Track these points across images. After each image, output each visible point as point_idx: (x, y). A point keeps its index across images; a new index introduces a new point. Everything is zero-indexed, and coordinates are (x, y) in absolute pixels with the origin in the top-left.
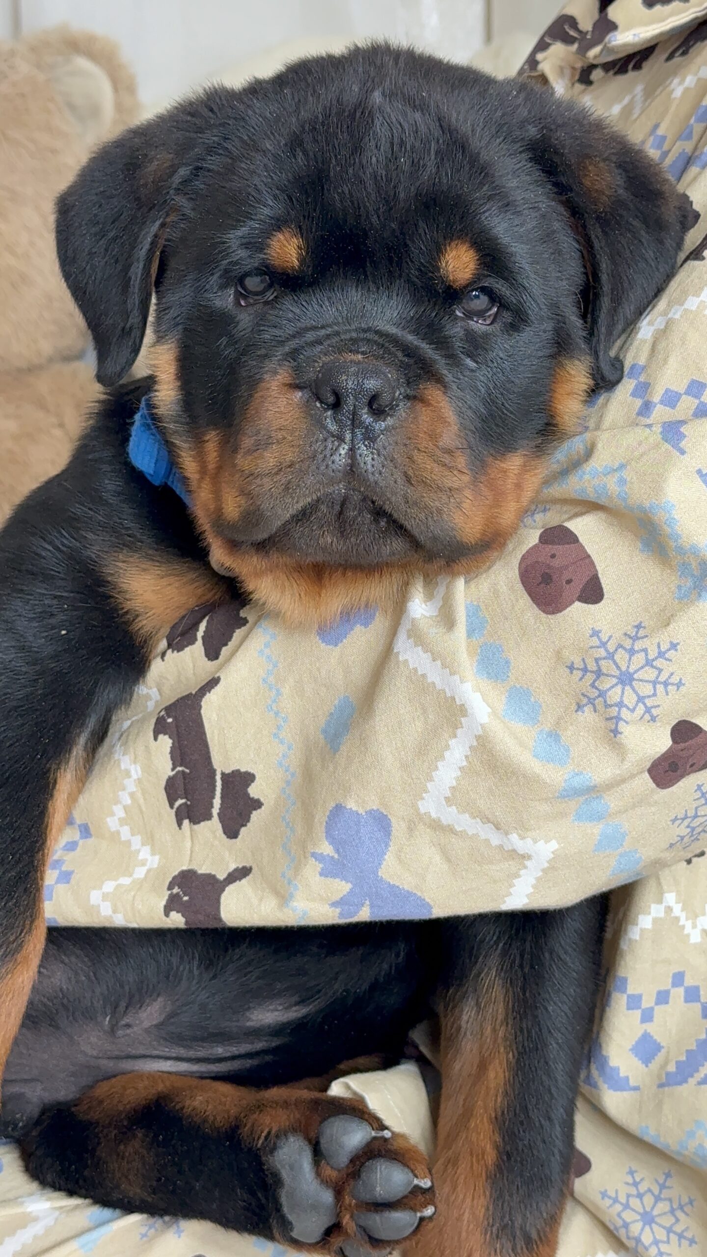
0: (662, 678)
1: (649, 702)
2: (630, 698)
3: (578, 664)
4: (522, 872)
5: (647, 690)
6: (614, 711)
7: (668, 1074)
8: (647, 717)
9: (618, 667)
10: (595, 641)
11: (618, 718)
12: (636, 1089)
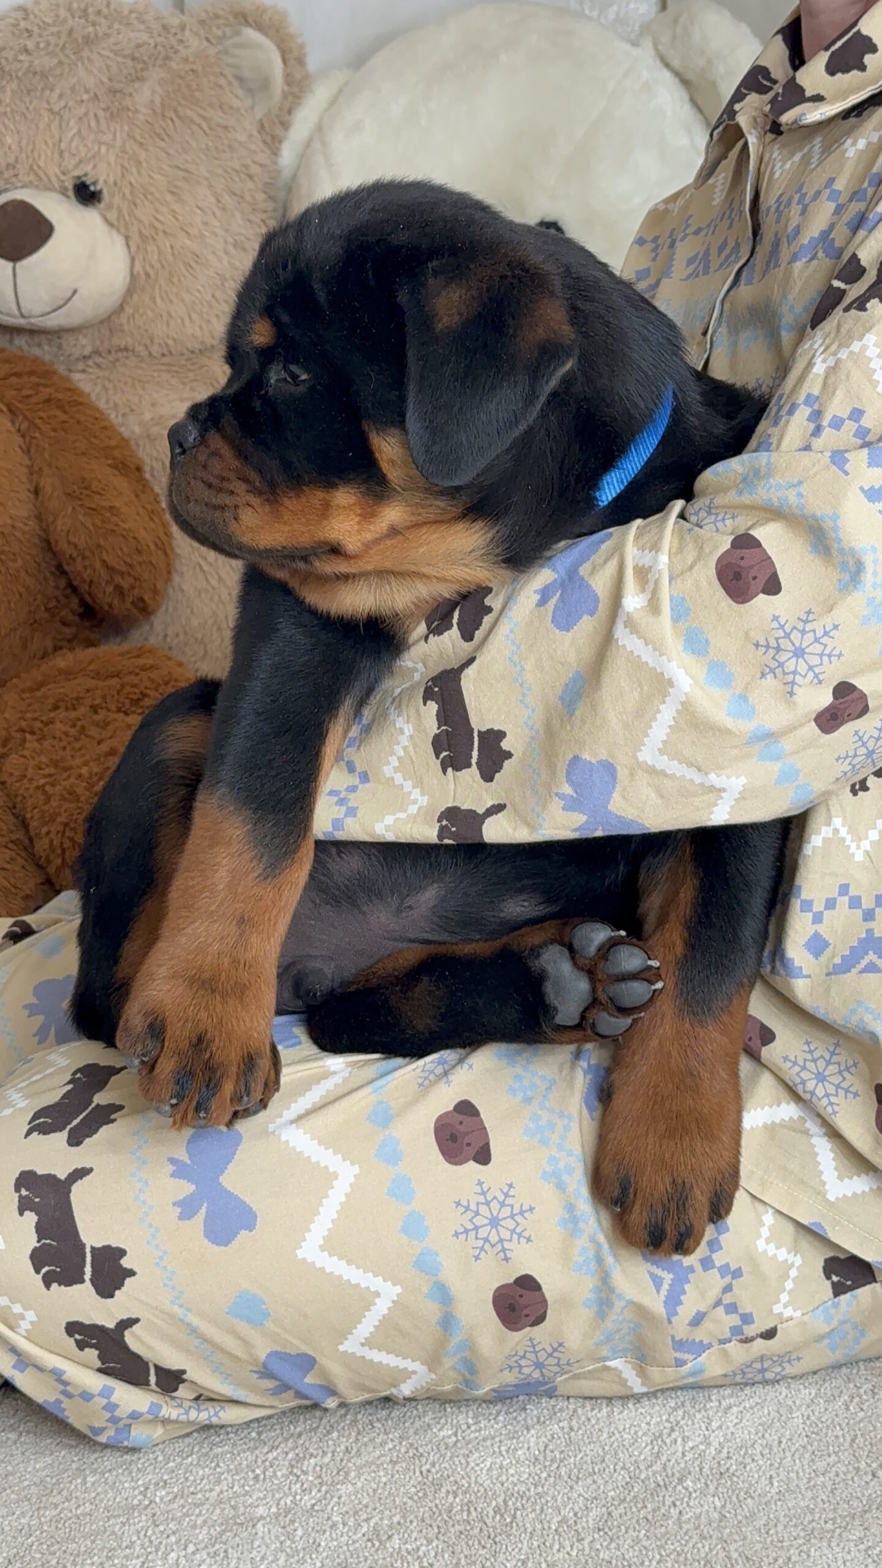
0: (827, 651)
1: (817, 670)
2: (802, 667)
3: (762, 642)
4: (719, 802)
5: (815, 660)
6: (790, 678)
7: (834, 965)
8: (816, 681)
9: (793, 644)
10: (775, 625)
11: (793, 683)
12: (809, 976)
